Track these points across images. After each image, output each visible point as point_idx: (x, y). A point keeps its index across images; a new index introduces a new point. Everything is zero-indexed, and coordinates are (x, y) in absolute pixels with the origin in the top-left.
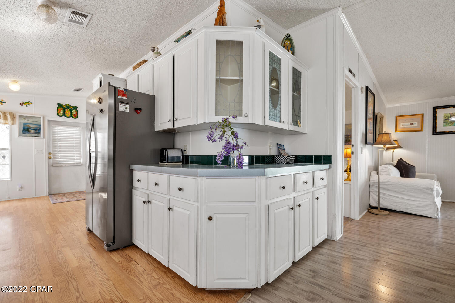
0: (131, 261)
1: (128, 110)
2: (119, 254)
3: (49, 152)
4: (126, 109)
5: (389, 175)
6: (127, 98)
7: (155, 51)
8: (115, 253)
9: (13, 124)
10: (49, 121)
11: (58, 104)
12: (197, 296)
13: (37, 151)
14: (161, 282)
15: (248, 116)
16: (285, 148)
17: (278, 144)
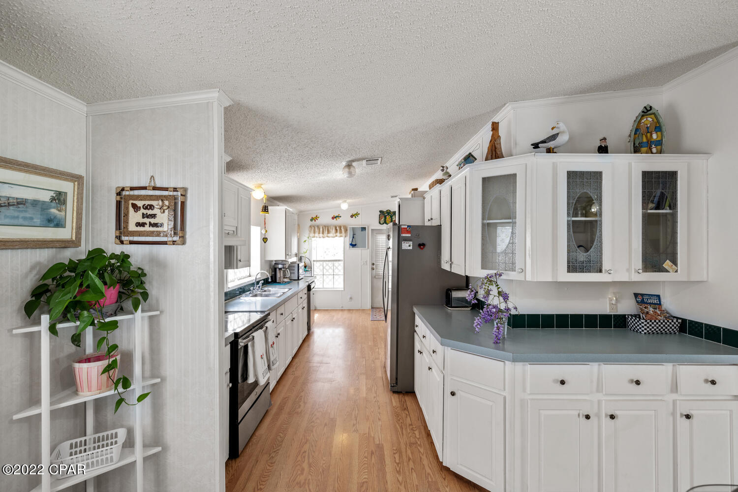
0: (405, 409)
1: (411, 248)
2: (399, 398)
3: (373, 262)
4: (409, 246)
6: (410, 235)
7: (444, 171)
8: (396, 396)
9: (345, 237)
10: (372, 230)
11: (380, 211)
12: (441, 473)
13: (363, 262)
14: (419, 443)
15: (524, 272)
16: (663, 301)
17: (636, 295)
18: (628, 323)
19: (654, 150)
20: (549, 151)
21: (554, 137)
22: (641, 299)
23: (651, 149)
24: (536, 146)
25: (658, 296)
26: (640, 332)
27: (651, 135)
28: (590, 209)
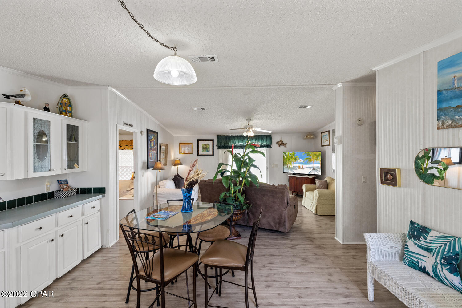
5: (165, 187)
15: (5, 175)
16: (68, 182)
17: (58, 181)
18: (55, 195)
19: (68, 115)
20: (18, 103)
21: (23, 96)
22: (60, 182)
23: (67, 114)
24: (7, 97)
25: (67, 180)
26: (62, 198)
27: (67, 108)
28: (42, 139)
